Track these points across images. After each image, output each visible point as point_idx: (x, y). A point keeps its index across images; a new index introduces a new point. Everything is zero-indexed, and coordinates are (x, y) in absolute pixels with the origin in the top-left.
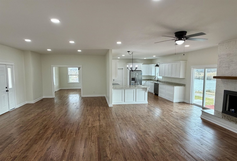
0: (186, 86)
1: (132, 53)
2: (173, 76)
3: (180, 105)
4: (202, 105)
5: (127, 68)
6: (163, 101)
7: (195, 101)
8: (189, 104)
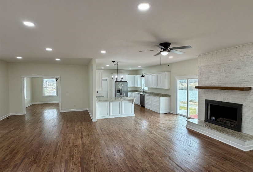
0: (171, 96)
1: (117, 63)
2: (159, 87)
3: (166, 116)
4: (186, 115)
5: (113, 79)
6: (150, 113)
7: (180, 111)
8: (175, 114)
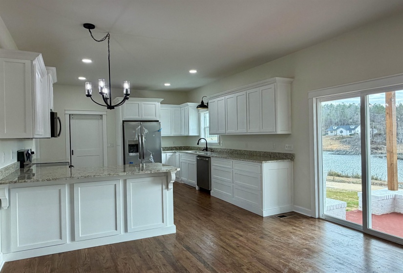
0: (297, 158)
1: (108, 36)
2: (254, 130)
5: (89, 95)
8: (312, 218)
